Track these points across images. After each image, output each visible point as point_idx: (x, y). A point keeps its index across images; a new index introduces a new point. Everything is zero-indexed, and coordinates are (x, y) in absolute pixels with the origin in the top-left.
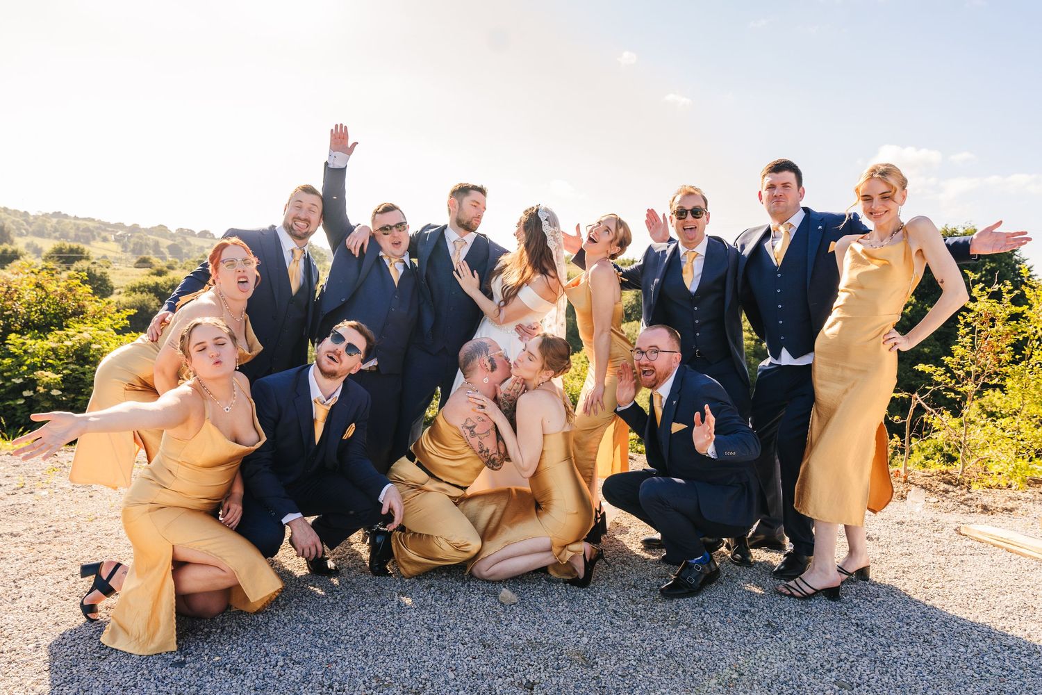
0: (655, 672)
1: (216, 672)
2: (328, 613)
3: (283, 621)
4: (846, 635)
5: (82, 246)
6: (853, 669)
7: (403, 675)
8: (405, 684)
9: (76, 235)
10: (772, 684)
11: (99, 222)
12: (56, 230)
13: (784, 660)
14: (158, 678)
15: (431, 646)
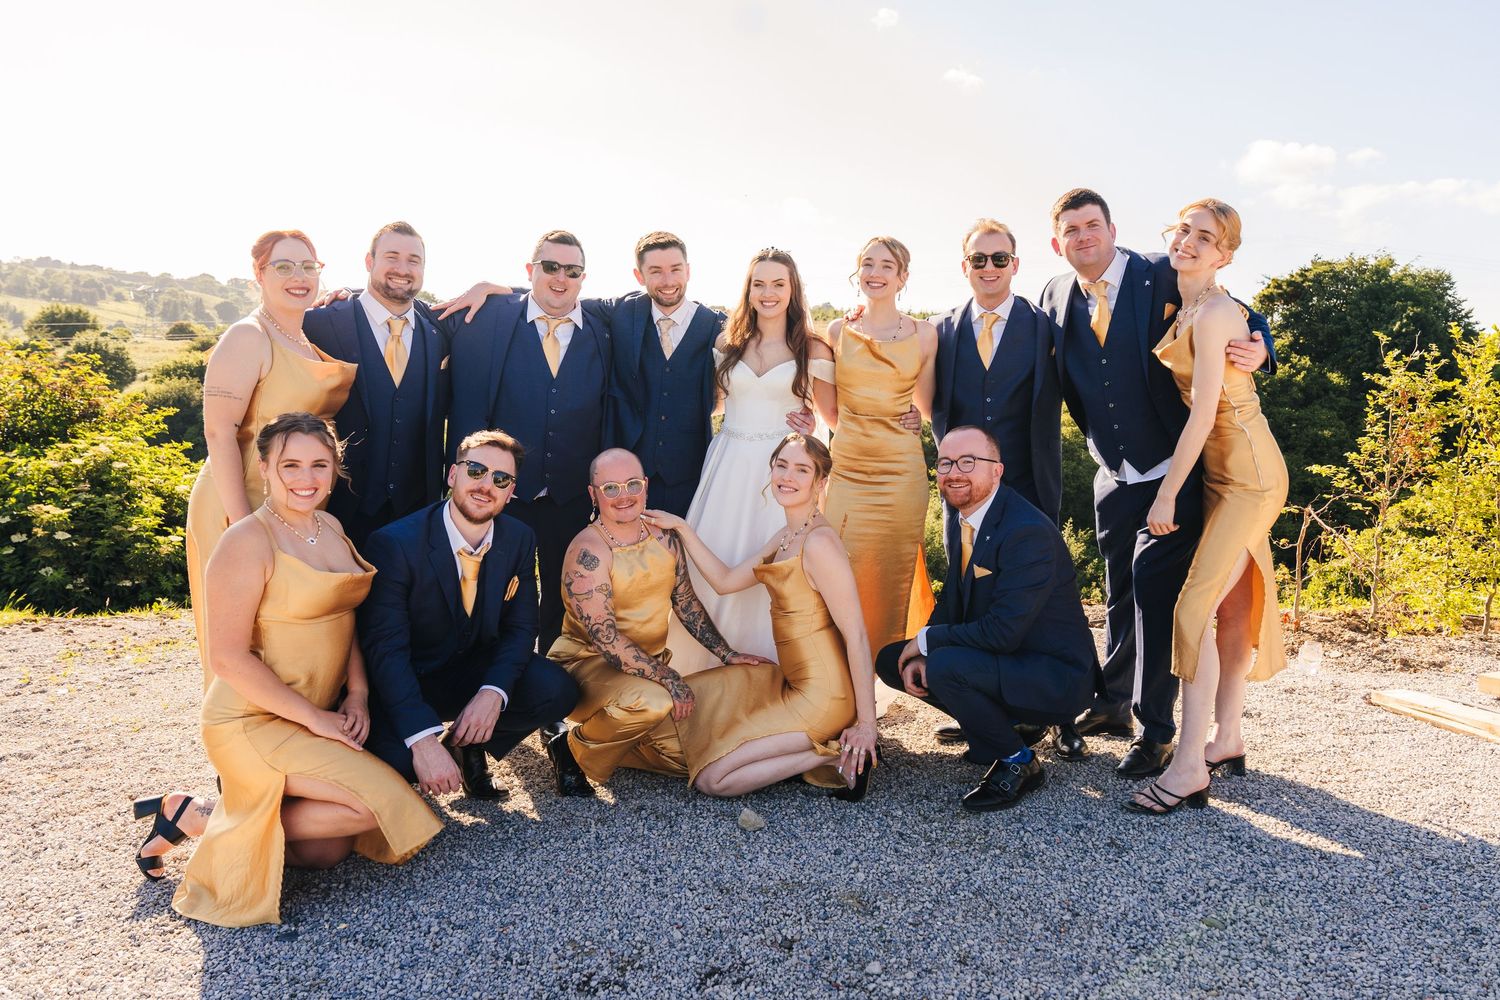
0: (959, 917)
1: (343, 945)
2: (497, 854)
3: (434, 868)
4: (1216, 853)
5: (85, 309)
6: (1226, 900)
7: (609, 938)
8: (613, 950)
9: (75, 292)
10: (1118, 925)
11: (110, 271)
12: (43, 286)
13: (1133, 892)
14: (260, 957)
15: (646, 894)
